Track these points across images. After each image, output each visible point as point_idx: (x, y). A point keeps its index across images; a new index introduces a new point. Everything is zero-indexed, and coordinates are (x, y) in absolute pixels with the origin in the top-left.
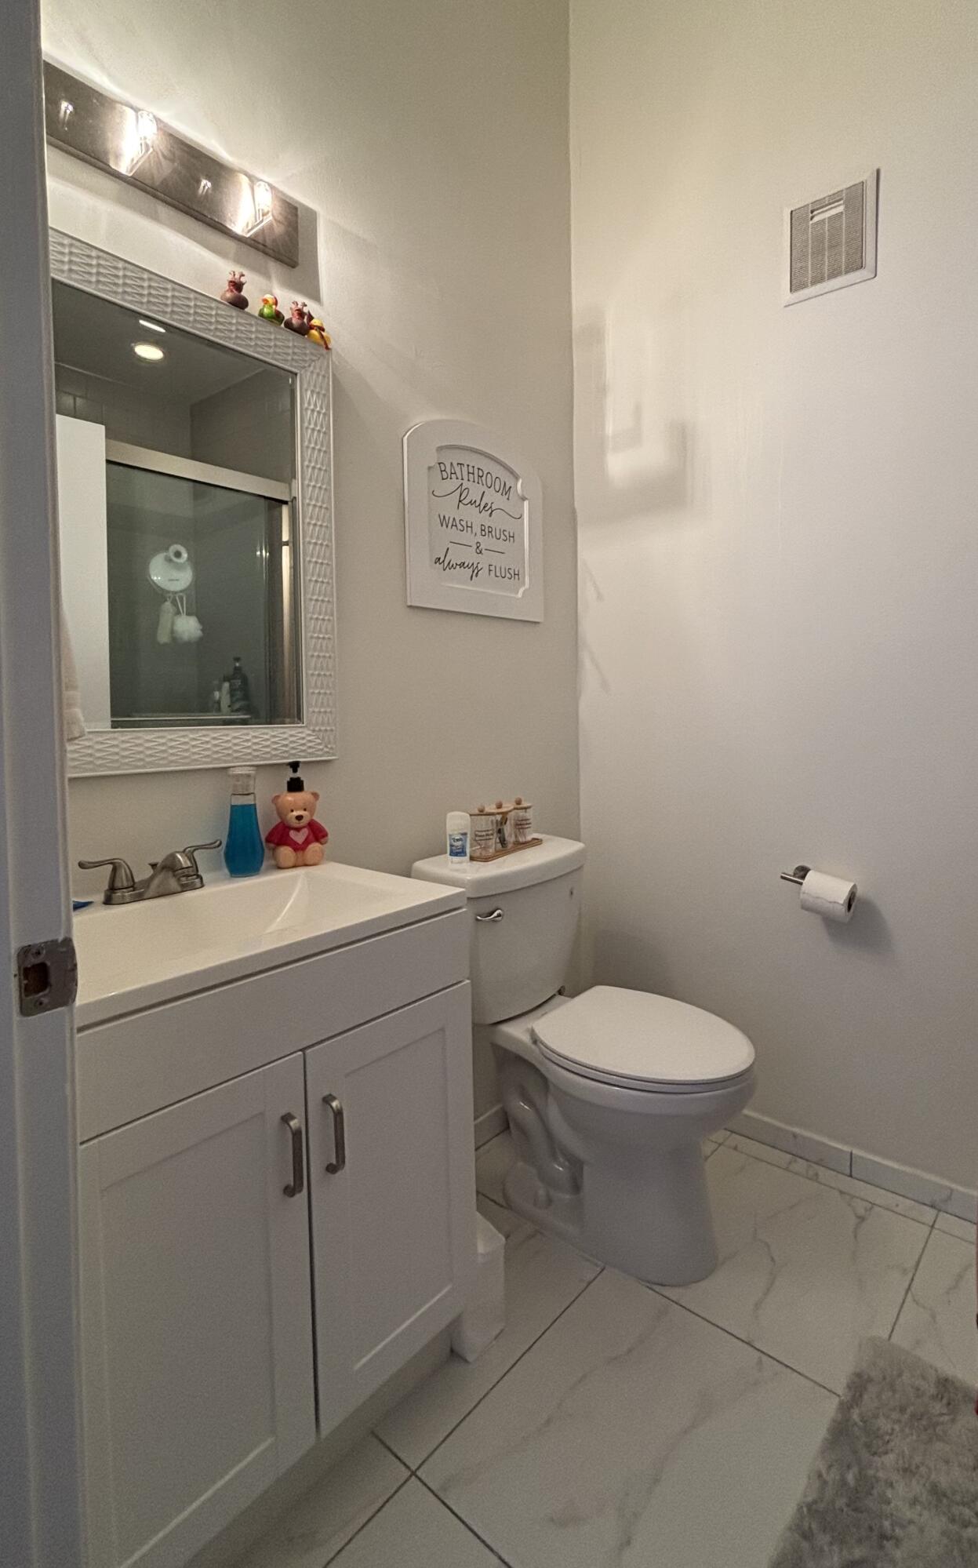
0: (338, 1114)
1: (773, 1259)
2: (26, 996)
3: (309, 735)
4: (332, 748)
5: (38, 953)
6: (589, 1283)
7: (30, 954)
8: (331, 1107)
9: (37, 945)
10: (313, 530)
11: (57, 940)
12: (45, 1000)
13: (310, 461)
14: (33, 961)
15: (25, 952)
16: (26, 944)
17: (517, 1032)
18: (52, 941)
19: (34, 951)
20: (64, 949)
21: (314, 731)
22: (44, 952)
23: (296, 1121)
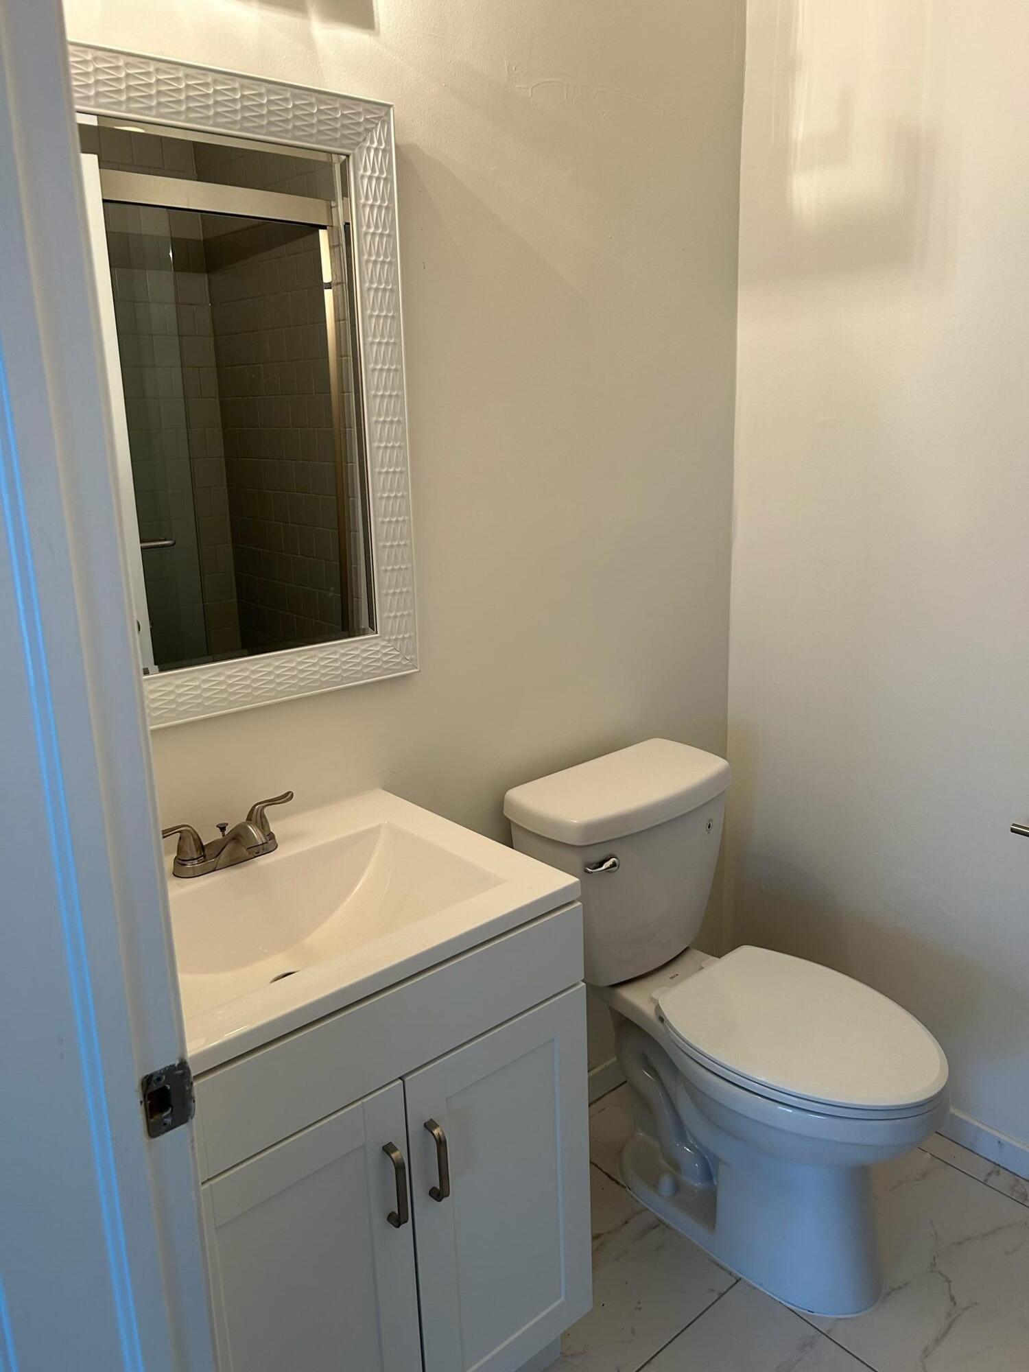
0: (441, 1143)
1: (952, 1299)
2: (151, 1118)
3: (384, 647)
4: (411, 660)
5: (159, 1079)
6: (721, 1295)
7: (152, 1082)
8: (433, 1134)
9: (156, 1072)
10: (378, 351)
11: (174, 1065)
12: (169, 1121)
13: (370, 255)
14: (154, 1087)
15: (147, 1081)
16: (148, 1073)
17: (638, 998)
18: (171, 1066)
19: (155, 1078)
20: (180, 1072)
21: (389, 641)
22: (164, 1077)
23: (398, 1153)
